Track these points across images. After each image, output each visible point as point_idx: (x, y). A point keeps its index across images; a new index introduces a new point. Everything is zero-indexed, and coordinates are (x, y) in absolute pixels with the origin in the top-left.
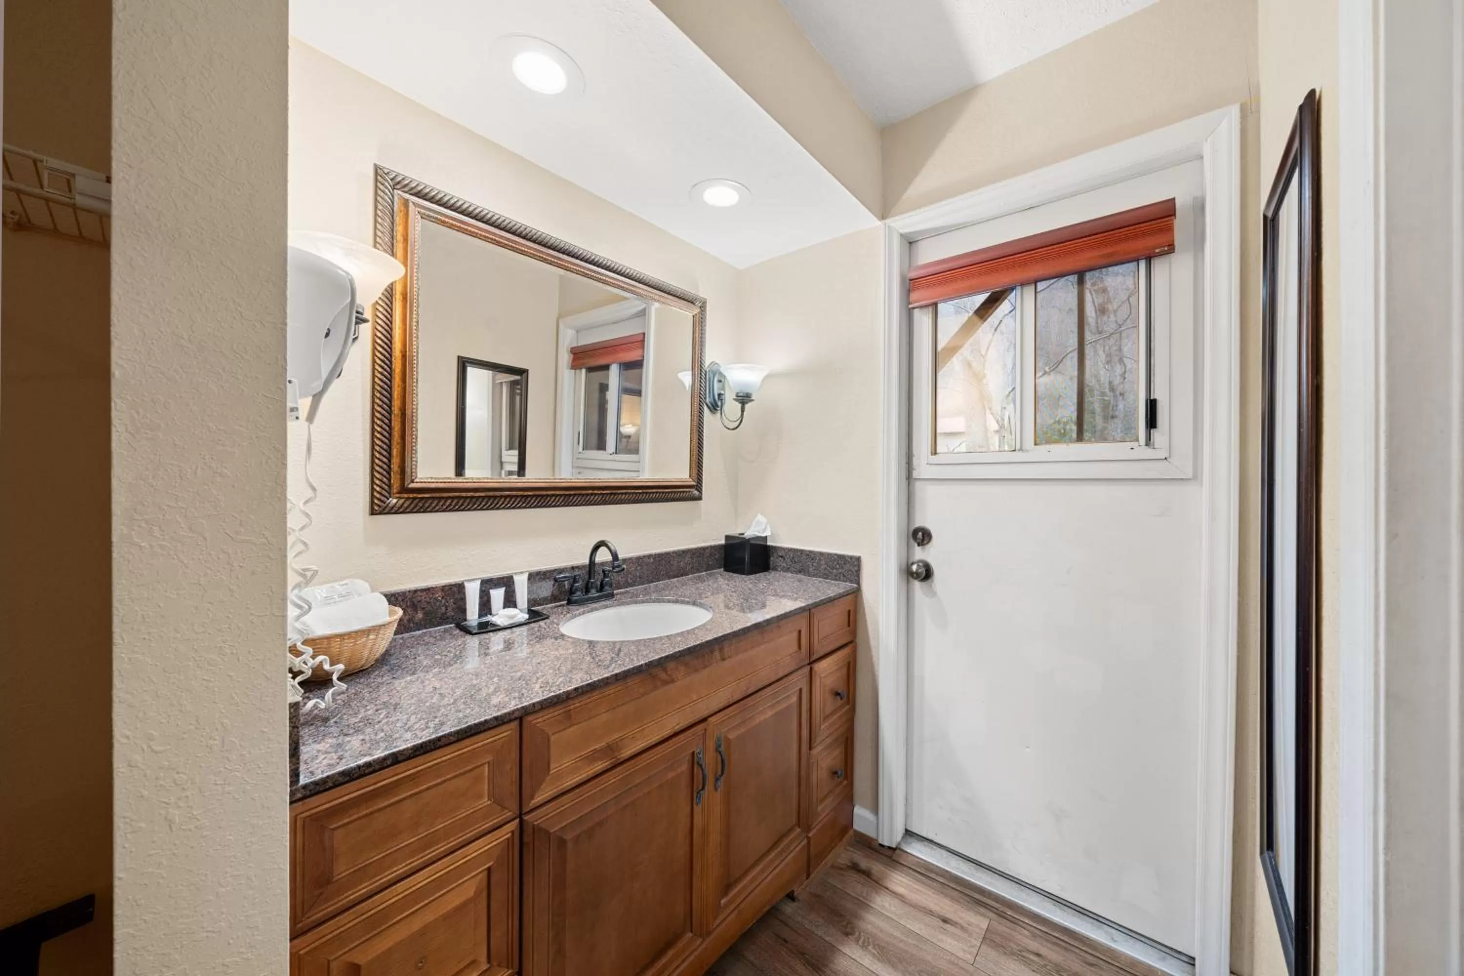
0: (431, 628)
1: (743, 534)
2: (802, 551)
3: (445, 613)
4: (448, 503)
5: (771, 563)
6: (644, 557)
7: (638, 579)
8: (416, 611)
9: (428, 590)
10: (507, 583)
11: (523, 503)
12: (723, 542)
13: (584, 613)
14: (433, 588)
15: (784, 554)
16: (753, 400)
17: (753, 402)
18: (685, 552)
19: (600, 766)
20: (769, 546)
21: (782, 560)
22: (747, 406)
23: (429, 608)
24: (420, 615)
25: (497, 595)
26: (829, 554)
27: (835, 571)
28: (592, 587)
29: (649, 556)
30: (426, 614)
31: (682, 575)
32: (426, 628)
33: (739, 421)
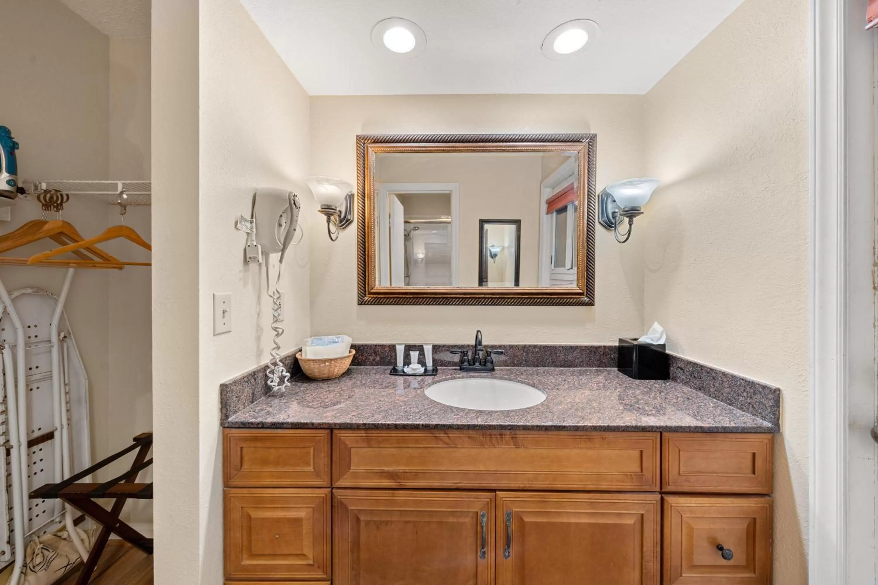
0: (383, 366)
1: (636, 340)
2: (702, 367)
3: (390, 360)
4: (391, 301)
5: (671, 373)
6: (530, 346)
7: (524, 362)
8: (376, 355)
9: (382, 346)
10: (420, 349)
11: (434, 302)
12: (617, 344)
13: (463, 377)
14: (384, 345)
15: (683, 367)
16: (642, 213)
17: (642, 215)
18: (576, 348)
19: (386, 483)
20: (668, 355)
21: (681, 372)
22: (635, 219)
23: (382, 355)
24: (378, 358)
25: (414, 355)
26: (733, 376)
27: (741, 399)
28: (476, 362)
29: (535, 347)
30: (381, 358)
31: (569, 366)
32: (381, 365)
33: (627, 234)
